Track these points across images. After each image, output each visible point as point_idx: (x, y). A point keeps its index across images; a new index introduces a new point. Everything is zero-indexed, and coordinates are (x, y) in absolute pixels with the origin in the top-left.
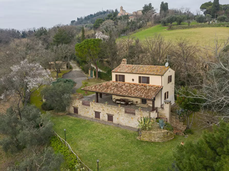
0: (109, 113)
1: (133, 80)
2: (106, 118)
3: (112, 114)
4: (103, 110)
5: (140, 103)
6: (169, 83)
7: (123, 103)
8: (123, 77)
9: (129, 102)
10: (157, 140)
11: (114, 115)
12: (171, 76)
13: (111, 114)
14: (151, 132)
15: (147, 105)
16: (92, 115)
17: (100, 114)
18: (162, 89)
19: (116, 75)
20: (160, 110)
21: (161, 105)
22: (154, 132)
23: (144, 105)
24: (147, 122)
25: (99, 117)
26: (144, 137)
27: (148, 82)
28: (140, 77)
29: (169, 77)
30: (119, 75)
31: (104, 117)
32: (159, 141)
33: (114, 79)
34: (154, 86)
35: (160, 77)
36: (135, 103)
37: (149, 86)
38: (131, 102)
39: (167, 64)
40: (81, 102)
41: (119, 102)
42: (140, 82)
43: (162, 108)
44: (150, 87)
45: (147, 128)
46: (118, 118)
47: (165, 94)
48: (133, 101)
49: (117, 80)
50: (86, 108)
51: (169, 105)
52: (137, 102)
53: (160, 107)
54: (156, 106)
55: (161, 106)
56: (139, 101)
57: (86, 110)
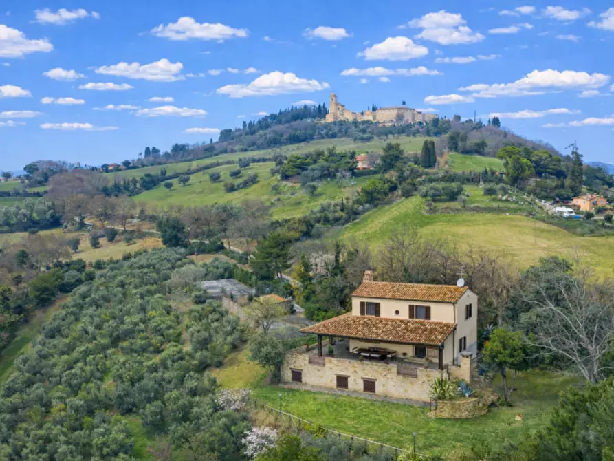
0: (367, 377)
1: (397, 312)
2: (361, 386)
3: (374, 378)
4: (355, 371)
5: (411, 357)
6: (467, 318)
7: (377, 356)
8: (376, 307)
9: (389, 353)
10: (464, 414)
11: (376, 380)
12: (471, 305)
13: (371, 378)
14: (453, 402)
15: (427, 359)
16: (331, 381)
17: (349, 379)
18: (455, 329)
19: (362, 304)
20: (453, 369)
21: (452, 358)
22: (458, 402)
23: (421, 359)
24: (445, 387)
25: (346, 386)
26: (442, 412)
27: (428, 316)
28: (411, 308)
29: (467, 306)
30: (368, 303)
31: (356, 384)
32: (468, 417)
33: (356, 311)
34: (440, 323)
35: (451, 307)
36: (401, 356)
37: (431, 324)
38: (393, 355)
39: (461, 282)
40: (307, 358)
41: (367, 355)
42: (411, 315)
43: (455, 363)
44: (434, 326)
45: (447, 395)
46: (384, 386)
47: (461, 340)
48: (395, 352)
49: (362, 312)
50: (319, 370)
51: (469, 359)
52: (405, 354)
53: (452, 363)
54: (445, 362)
55: (454, 360)
56: (410, 351)
57: (318, 372)
